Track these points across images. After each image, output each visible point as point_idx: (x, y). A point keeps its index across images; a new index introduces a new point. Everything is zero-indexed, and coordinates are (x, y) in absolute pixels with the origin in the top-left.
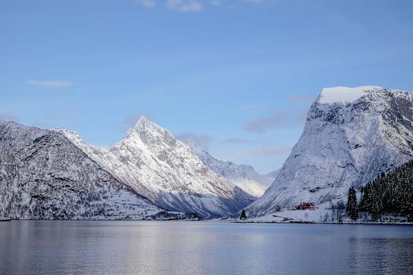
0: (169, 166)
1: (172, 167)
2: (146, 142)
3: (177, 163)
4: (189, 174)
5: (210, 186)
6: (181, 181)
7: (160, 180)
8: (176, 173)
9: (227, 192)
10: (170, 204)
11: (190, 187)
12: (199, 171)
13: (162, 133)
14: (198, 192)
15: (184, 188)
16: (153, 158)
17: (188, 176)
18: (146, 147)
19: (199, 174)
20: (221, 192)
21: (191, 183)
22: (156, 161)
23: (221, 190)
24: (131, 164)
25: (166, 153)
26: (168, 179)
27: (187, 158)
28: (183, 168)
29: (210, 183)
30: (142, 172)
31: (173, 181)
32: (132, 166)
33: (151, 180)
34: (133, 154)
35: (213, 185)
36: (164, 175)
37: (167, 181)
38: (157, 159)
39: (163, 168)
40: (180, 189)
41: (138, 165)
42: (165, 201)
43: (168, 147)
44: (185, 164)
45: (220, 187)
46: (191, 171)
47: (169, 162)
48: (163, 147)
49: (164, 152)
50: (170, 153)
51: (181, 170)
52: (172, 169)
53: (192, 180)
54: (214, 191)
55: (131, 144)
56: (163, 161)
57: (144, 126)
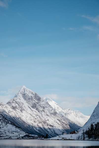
0: (37, 111)
1: (39, 111)
2: (25, 99)
3: (41, 110)
4: (47, 115)
5: (58, 121)
6: (43, 119)
7: (33, 118)
8: (40, 115)
9: (67, 125)
10: (37, 131)
11: (47, 122)
12: (52, 114)
13: (33, 94)
14: (52, 125)
15: (45, 122)
16: (29, 107)
17: (47, 116)
18: (25, 102)
19: (52, 115)
20: (64, 124)
21: (48, 120)
22: (30, 108)
23: (64, 123)
24: (18, 110)
25: (35, 105)
26: (36, 118)
27: (46, 107)
28: (44, 112)
29: (58, 120)
30: (23, 114)
31: (39, 119)
32: (18, 111)
33: (28, 118)
34: (19, 105)
35: (60, 121)
36: (34, 116)
37: (36, 119)
38: (31, 107)
39: (34, 112)
40: (43, 123)
41: (21, 111)
42: (35, 129)
43: (37, 101)
44: (45, 110)
45: (63, 122)
46: (48, 114)
47: (37, 109)
48: (34, 101)
49: (35, 104)
50: (38, 105)
51: (43, 113)
52: (38, 113)
53: (48, 118)
54: (60, 124)
55: (18, 100)
56: (34, 108)
57: (24, 91)
